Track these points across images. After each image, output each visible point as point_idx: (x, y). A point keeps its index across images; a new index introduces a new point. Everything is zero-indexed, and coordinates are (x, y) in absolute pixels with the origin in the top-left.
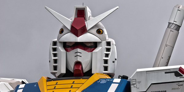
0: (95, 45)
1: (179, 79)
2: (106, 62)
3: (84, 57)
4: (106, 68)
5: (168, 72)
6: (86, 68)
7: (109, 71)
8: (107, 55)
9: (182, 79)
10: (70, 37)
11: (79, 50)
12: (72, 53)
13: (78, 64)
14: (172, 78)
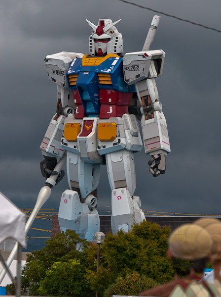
0: (109, 39)
1: (144, 59)
2: (115, 47)
3: (103, 46)
4: (115, 51)
5: (139, 55)
6: (104, 52)
7: (117, 52)
8: (116, 44)
9: (146, 59)
10: (96, 36)
11: (100, 43)
12: (97, 44)
13: (100, 49)
14: (141, 58)
